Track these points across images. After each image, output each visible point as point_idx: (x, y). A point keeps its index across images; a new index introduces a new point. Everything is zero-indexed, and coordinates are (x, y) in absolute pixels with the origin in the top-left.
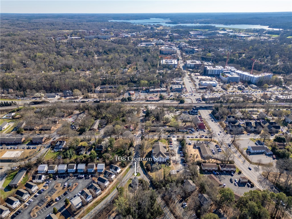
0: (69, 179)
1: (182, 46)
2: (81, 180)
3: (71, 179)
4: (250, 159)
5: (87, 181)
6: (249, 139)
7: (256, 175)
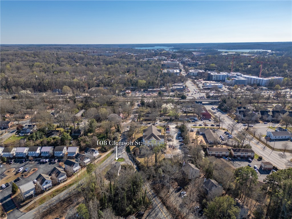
0: (27, 164)
1: (185, 61)
2: (44, 165)
3: (30, 163)
4: (271, 145)
5: (51, 166)
6: (267, 127)
7: (283, 162)
